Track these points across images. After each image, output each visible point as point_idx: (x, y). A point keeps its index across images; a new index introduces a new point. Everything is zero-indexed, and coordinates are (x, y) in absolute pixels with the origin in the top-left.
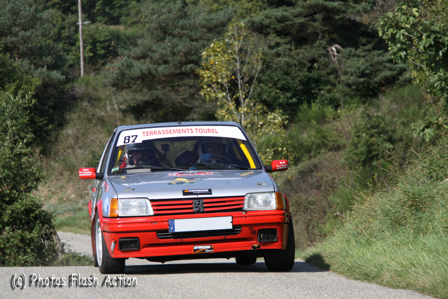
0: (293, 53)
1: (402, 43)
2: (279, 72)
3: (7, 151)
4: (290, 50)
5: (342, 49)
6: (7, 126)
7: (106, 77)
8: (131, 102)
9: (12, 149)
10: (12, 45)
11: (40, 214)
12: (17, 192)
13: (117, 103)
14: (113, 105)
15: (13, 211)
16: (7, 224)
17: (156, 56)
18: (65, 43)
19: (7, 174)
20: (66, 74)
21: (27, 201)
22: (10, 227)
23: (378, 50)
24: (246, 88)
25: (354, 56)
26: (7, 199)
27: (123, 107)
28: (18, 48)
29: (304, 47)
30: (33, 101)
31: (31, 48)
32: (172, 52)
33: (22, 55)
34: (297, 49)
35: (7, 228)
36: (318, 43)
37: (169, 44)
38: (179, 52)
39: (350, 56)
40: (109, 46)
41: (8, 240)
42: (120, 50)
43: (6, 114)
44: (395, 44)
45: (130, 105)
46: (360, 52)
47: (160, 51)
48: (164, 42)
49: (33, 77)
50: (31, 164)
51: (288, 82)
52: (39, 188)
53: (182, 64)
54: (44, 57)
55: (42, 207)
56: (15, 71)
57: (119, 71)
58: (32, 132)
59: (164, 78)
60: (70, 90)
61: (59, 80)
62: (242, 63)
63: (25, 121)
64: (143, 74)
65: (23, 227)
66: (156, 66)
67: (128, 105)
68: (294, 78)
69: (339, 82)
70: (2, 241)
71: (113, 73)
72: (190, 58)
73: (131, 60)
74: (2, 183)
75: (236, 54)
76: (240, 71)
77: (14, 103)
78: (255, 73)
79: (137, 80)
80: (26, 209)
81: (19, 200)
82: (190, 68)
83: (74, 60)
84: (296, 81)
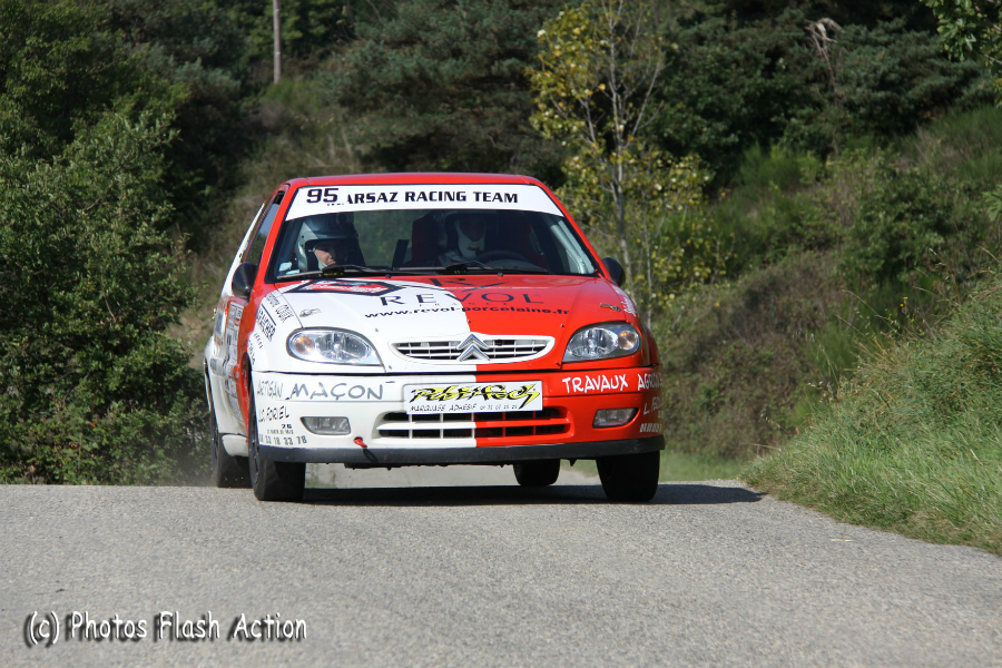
0: (732, 36)
1: (969, 19)
2: (702, 78)
3: (117, 239)
4: (727, 29)
5: (838, 28)
6: (115, 186)
7: (327, 85)
8: (381, 139)
9: (126, 237)
10: (129, 12)
11: (184, 376)
12: (136, 327)
13: (350, 141)
14: (343, 145)
15: (128, 370)
16: (117, 396)
17: (437, 40)
18: (242, 10)
19: (115, 289)
20: (243, 77)
21: (157, 349)
22: (120, 402)
23: (918, 31)
24: (627, 112)
25: (864, 43)
26: (116, 342)
27: (364, 149)
28: (141, 20)
29: (757, 22)
30: (172, 133)
31: (169, 18)
32: (470, 31)
33: (149, 36)
34: (741, 26)
35: (115, 405)
36: (786, 14)
37: (465, 14)
38: (485, 31)
39: (856, 43)
40: (337, 16)
41: (117, 428)
42: (358, 27)
43: (115, 160)
44: (954, 19)
45: (379, 145)
46: (878, 35)
47: (444, 29)
48: (454, 9)
49: (172, 83)
50: (167, 269)
51: (720, 99)
52: (183, 320)
53: (493, 58)
54: (196, 39)
55: (188, 361)
56: (134, 69)
57: (356, 71)
58: (171, 200)
59: (452, 88)
60: (250, 111)
61: (228, 89)
62: (622, 56)
63: (155, 177)
64: (407, 78)
65: (149, 402)
66: (436, 61)
67: (375, 144)
68: (733, 91)
69: (831, 100)
70: (103, 431)
71: (342, 75)
72: (508, 45)
73: (381, 49)
74: (105, 310)
75: (609, 36)
76: (617, 74)
77: (131, 137)
78: (649, 78)
79: (396, 92)
80: (154, 366)
81: (142, 346)
82: (510, 67)
83: (260, 46)
84: (739, 96)
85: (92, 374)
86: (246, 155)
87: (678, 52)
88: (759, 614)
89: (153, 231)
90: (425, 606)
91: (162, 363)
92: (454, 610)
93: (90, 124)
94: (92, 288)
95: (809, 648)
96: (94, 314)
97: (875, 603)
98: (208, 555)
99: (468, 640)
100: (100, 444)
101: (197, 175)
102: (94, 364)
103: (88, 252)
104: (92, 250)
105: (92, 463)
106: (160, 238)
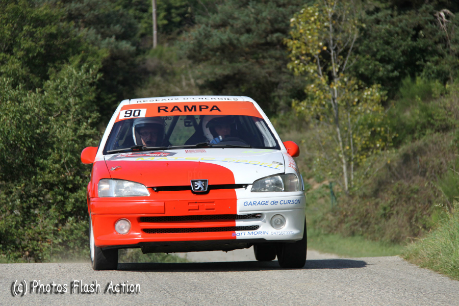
0: (395, 19)
2: (379, 42)
3: (70, 132)
4: (392, 16)
5: (452, 14)
6: (69, 104)
7: (181, 49)
8: (209, 76)
9: (75, 130)
10: (77, 12)
12: (81, 178)
13: (193, 78)
14: (189, 80)
15: (77, 200)
16: (70, 214)
17: (238, 24)
18: (136, 10)
19: (70, 158)
20: (137, 45)
22: (73, 217)
24: (339, 61)
26: (70, 186)
27: (200, 82)
28: (84, 16)
29: (408, 12)
30: (99, 75)
31: (98, 15)
32: (256, 19)
33: (88, 24)
34: (399, 14)
35: (70, 219)
36: (424, 7)
37: (253, 10)
38: (264, 19)
40: (185, 13)
41: (72, 232)
42: (197, 18)
43: (68, 90)
45: (208, 80)
47: (242, 18)
48: (247, 8)
49: (99, 49)
51: (389, 53)
53: (268, 33)
54: (112, 25)
56: (79, 42)
57: (196, 41)
58: (98, 111)
59: (247, 49)
60: (141, 63)
61: (129, 51)
62: (336, 31)
63: (91, 98)
64: (223, 44)
66: (238, 35)
67: (205, 79)
68: (395, 48)
69: (448, 52)
70: (64, 233)
71: (189, 43)
72: (276, 26)
73: (209, 29)
74: (64, 169)
75: (329, 21)
76: (334, 40)
77: (77, 78)
78: (350, 42)
79: (217, 51)
81: (84, 188)
82: (277, 38)
83: (146, 28)
84: (399, 51)
85: (58, 203)
86: (139, 86)
87: (366, 28)
89: (89, 127)
93: (57, 71)
94: (58, 158)
96: (59, 172)
100: (62, 240)
101: (114, 96)
102: (59, 198)
103: (55, 139)
104: (57, 137)
105: (59, 250)
106: (92, 131)
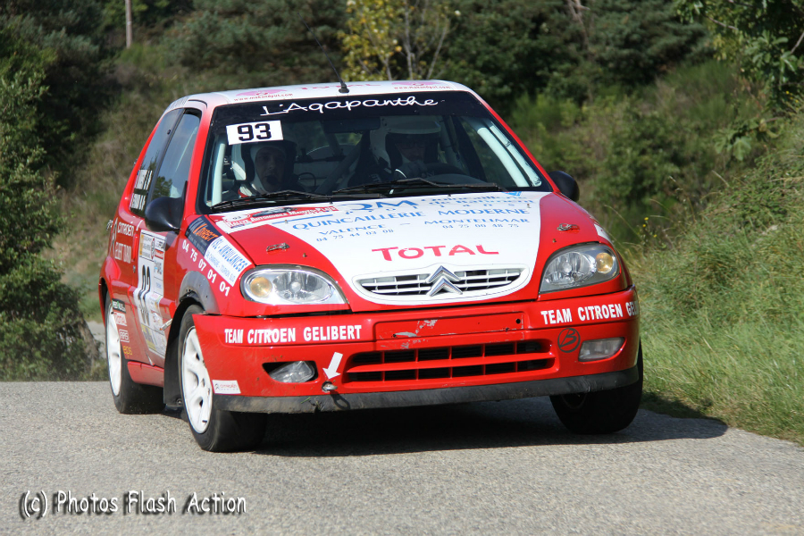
0: (504, 5)
2: (480, 40)
7: (171, 48)
9: (6, 175)
11: (57, 291)
12: (15, 251)
15: (9, 286)
17: (261, 11)
20: (101, 42)
21: (34, 268)
22: (4, 313)
24: (420, 68)
25: (611, 10)
30: (42, 89)
33: (21, 9)
39: (605, 10)
46: (623, 4)
47: (268, 2)
49: (41, 48)
50: (41, 202)
51: (495, 58)
52: (55, 245)
53: (309, 25)
54: (61, 11)
55: (60, 278)
56: (9, 37)
57: (194, 37)
58: (42, 145)
59: (275, 50)
60: (107, 71)
61: (88, 53)
62: (415, 24)
63: (30, 127)
64: (238, 42)
65: (29, 312)
66: (261, 29)
68: (505, 50)
69: (586, 57)
71: (183, 40)
72: (321, 15)
73: (215, 18)
75: (404, 6)
76: (411, 37)
77: (7, 93)
78: (437, 40)
79: (228, 54)
80: (32, 282)
81: (21, 266)
82: (323, 33)
83: (113, 17)
84: (511, 54)
86: (105, 107)
87: (460, 19)
88: (538, 478)
89: (29, 170)
90: (263, 477)
91: (38, 280)
92: (287, 479)
95: (579, 505)
97: (631, 467)
98: (80, 437)
99: (299, 504)
101: (64, 124)
106: (34, 177)
